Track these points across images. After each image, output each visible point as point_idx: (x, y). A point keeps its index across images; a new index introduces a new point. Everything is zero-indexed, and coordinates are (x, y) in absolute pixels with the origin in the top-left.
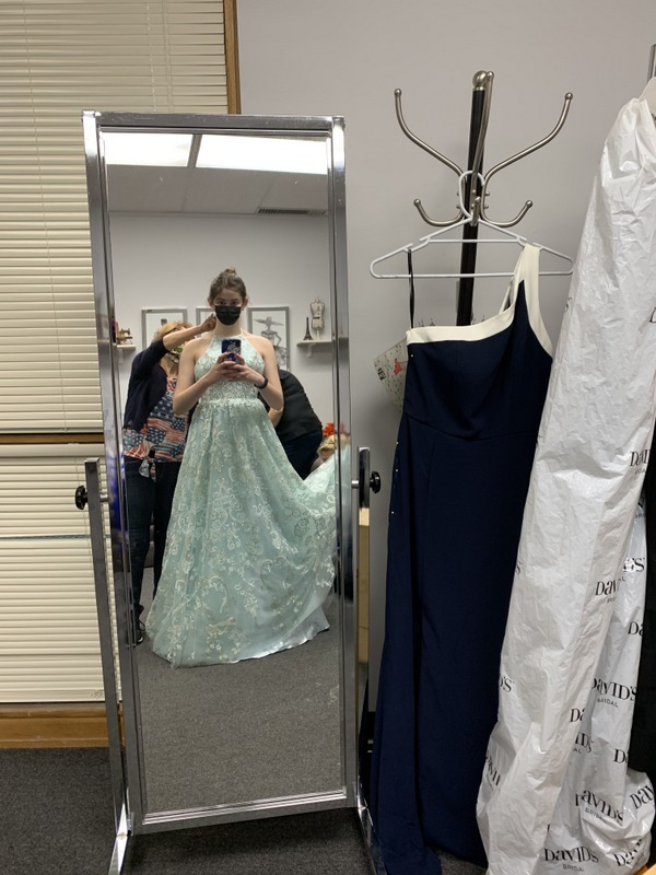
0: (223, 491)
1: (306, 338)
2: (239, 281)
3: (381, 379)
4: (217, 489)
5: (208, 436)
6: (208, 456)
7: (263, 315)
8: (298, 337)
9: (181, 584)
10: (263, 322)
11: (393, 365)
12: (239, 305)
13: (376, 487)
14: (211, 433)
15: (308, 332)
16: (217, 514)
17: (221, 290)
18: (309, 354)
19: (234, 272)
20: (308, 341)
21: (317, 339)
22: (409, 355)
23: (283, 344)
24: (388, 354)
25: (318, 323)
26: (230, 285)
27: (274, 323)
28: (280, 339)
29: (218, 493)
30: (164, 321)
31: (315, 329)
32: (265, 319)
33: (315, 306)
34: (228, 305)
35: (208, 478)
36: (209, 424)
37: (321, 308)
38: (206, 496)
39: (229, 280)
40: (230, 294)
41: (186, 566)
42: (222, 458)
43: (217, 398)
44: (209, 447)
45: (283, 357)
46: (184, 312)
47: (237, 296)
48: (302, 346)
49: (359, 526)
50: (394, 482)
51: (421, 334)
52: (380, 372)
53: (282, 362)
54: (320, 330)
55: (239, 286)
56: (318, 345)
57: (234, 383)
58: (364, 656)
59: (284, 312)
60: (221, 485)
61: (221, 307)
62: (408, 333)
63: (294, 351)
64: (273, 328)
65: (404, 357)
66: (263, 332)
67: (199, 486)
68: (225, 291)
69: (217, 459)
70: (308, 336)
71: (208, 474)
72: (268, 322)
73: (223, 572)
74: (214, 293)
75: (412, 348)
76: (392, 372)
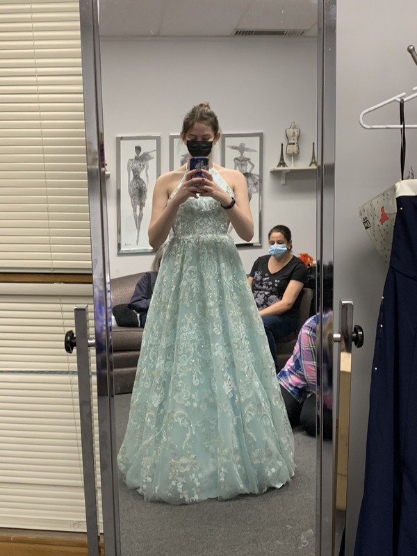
0: (191, 326)
1: (280, 164)
2: (212, 115)
3: (366, 228)
4: (185, 324)
5: (178, 271)
6: (178, 291)
8: (272, 164)
9: (151, 417)
11: (379, 214)
12: (211, 140)
13: (359, 342)
14: (181, 269)
15: (282, 159)
16: (184, 350)
17: (193, 124)
18: (283, 182)
19: (208, 106)
20: (281, 168)
21: (291, 166)
22: (398, 208)
24: (374, 202)
25: (293, 149)
27: (247, 150)
28: (253, 166)
29: (186, 328)
30: (138, 149)
31: (290, 156)
32: (238, 145)
33: (290, 132)
34: (199, 140)
36: (180, 259)
37: (296, 134)
41: (156, 400)
43: (189, 234)
44: (179, 283)
45: (256, 184)
46: (158, 139)
47: (209, 132)
48: (275, 173)
49: (339, 372)
50: (378, 338)
51: (411, 186)
52: (365, 221)
53: (255, 190)
54: (295, 156)
55: (211, 119)
56: (292, 171)
57: (205, 220)
58: (341, 504)
59: (258, 138)
61: (193, 142)
62: (398, 185)
63: (267, 178)
64: (246, 154)
65: (392, 209)
66: (236, 159)
68: (197, 125)
70: (282, 163)
72: (241, 149)
73: (187, 407)
74: (187, 127)
75: (401, 201)
76: (378, 222)
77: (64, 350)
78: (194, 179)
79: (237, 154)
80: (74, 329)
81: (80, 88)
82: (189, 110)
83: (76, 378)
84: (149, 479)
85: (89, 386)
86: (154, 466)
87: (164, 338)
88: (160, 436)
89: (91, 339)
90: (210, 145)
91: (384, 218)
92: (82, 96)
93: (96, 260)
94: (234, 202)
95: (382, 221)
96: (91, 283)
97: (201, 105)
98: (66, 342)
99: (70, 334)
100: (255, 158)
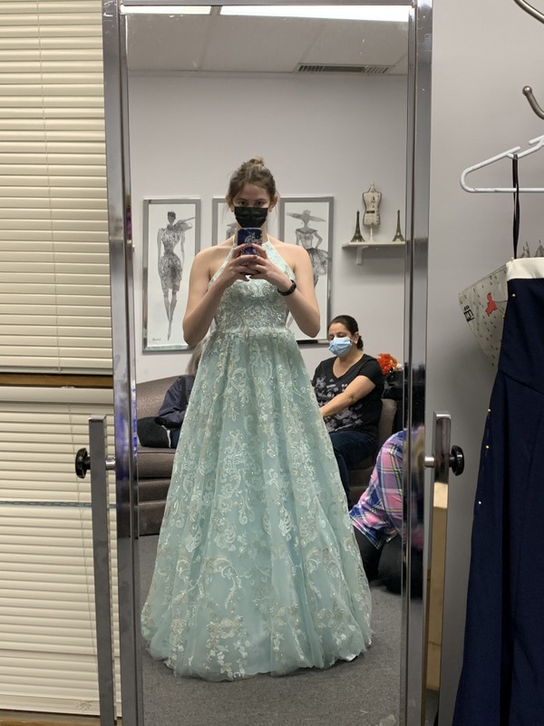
0: (237, 447)
1: (355, 238)
2: (266, 174)
3: (468, 320)
4: (230, 443)
5: (222, 374)
6: (220, 401)
7: (299, 208)
8: (344, 237)
9: (184, 566)
10: (298, 216)
11: (485, 302)
12: (266, 206)
13: (458, 468)
14: (226, 372)
15: (358, 231)
16: (228, 477)
17: (243, 185)
18: (358, 261)
19: (261, 162)
20: (357, 243)
21: (369, 240)
22: (510, 294)
23: (324, 247)
24: (479, 286)
25: (372, 219)
26: (255, 179)
27: (313, 219)
28: (320, 240)
29: (231, 449)
30: (172, 216)
31: (368, 227)
32: (301, 213)
33: (369, 197)
34: (251, 206)
35: (219, 428)
36: (224, 359)
37: (376, 199)
38: (218, 453)
39: (253, 173)
40: (255, 191)
41: (190, 544)
42: (238, 404)
43: (236, 326)
44: (223, 390)
45: (323, 263)
46: (198, 203)
47: (264, 195)
48: (347, 249)
49: (432, 508)
50: (483, 463)
51: (526, 266)
52: (467, 311)
53: (322, 270)
54: (375, 228)
55: (266, 179)
56: (371, 247)
57: (258, 308)
58: (434, 681)
59: (327, 205)
60: (235, 439)
61: (243, 209)
62: (510, 265)
63: (338, 254)
64: (312, 225)
65: (502, 295)
66: (298, 230)
67: (209, 439)
68: (248, 187)
69: (232, 405)
70: (358, 237)
71: (221, 424)
72: (305, 217)
73: (232, 553)
74: (235, 189)
75: (514, 285)
76: (483, 312)
77: (75, 475)
78: (242, 256)
79: (300, 224)
80: (88, 448)
81: (102, 135)
82: (237, 167)
83: (88, 512)
84: (181, 648)
85: (105, 521)
86: (187, 629)
87: (202, 461)
88: (196, 591)
89: (110, 460)
90: (264, 213)
91: (491, 307)
92: (104, 145)
93: (119, 357)
94: (294, 286)
95: (489, 311)
96: (112, 388)
97: (253, 161)
98: (78, 463)
99: (82, 452)
100: (322, 230)
